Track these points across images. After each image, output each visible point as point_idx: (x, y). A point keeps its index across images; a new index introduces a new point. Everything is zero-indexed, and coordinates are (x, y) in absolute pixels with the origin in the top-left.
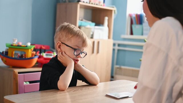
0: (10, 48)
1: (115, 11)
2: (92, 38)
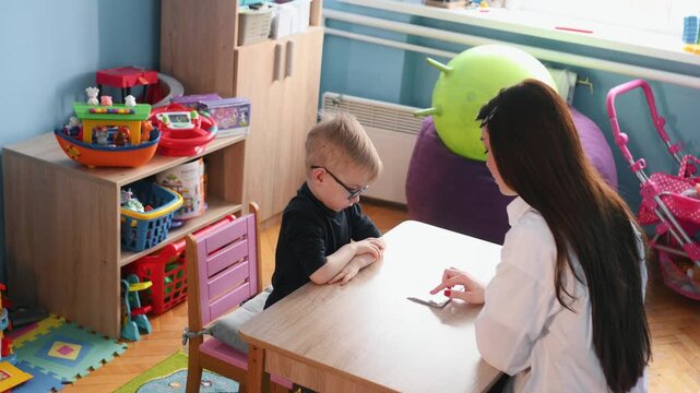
0: (85, 119)
2: (272, 36)
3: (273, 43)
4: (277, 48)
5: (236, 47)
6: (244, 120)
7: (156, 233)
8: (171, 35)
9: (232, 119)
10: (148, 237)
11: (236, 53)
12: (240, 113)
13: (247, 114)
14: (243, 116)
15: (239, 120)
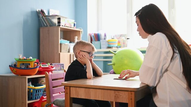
0: (18, 61)
1: (82, 31)
2: (69, 52)
3: (69, 54)
4: (70, 55)
5: (59, 52)
6: (62, 69)
7: (38, 95)
8: (42, 53)
9: (59, 68)
10: (36, 95)
11: (60, 54)
12: (61, 66)
13: (63, 67)
14: (62, 67)
15: (61, 68)
